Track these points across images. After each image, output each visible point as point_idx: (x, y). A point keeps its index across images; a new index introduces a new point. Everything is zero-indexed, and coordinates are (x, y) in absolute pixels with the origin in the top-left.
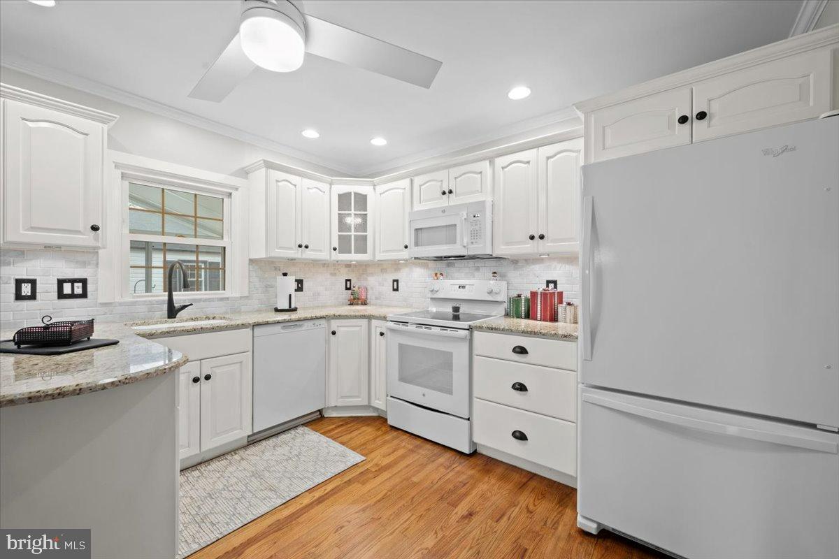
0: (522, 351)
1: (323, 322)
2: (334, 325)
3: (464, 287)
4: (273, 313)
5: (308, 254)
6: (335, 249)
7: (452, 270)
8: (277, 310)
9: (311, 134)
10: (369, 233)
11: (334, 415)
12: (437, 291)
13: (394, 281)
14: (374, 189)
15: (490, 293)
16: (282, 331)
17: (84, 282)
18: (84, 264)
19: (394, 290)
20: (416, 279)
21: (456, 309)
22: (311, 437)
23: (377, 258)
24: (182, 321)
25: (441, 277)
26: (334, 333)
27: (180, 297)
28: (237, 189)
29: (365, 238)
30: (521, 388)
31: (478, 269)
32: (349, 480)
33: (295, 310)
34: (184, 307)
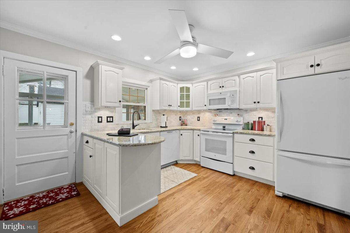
0: (253, 140)
1: (178, 131)
2: (181, 132)
3: (226, 119)
4: (160, 128)
5: (171, 108)
6: (179, 106)
7: (221, 113)
8: (161, 127)
10: (191, 101)
12: (216, 121)
13: (198, 117)
14: (192, 85)
15: (237, 121)
16: (167, 134)
17: (112, 117)
18: (112, 112)
19: (198, 120)
20: (207, 117)
21: (224, 127)
23: (193, 109)
24: (136, 130)
25: (217, 116)
26: (181, 135)
27: (136, 122)
28: (149, 87)
29: (189, 102)
30: (252, 152)
31: (231, 113)
33: (167, 127)
34: (137, 125)
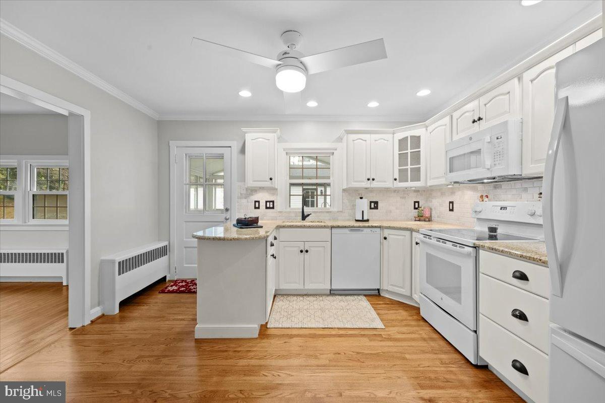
0: (523, 277)
1: (378, 230)
2: (386, 233)
3: (505, 208)
4: (355, 222)
5: (374, 184)
6: (395, 180)
7: (499, 191)
8: (357, 221)
9: (373, 104)
10: (422, 166)
11: (387, 296)
12: (480, 212)
13: (450, 202)
14: (427, 129)
15: (533, 215)
16: (349, 232)
17: (273, 202)
18: (273, 194)
19: (450, 210)
20: (467, 199)
21: (493, 230)
22: (364, 303)
23: (429, 184)
24: (307, 222)
25: (486, 199)
26: (385, 238)
27: (307, 210)
28: (336, 149)
29: (419, 170)
30: (522, 317)
31: (526, 189)
32: (364, 335)
33: (368, 220)
34: (308, 215)
